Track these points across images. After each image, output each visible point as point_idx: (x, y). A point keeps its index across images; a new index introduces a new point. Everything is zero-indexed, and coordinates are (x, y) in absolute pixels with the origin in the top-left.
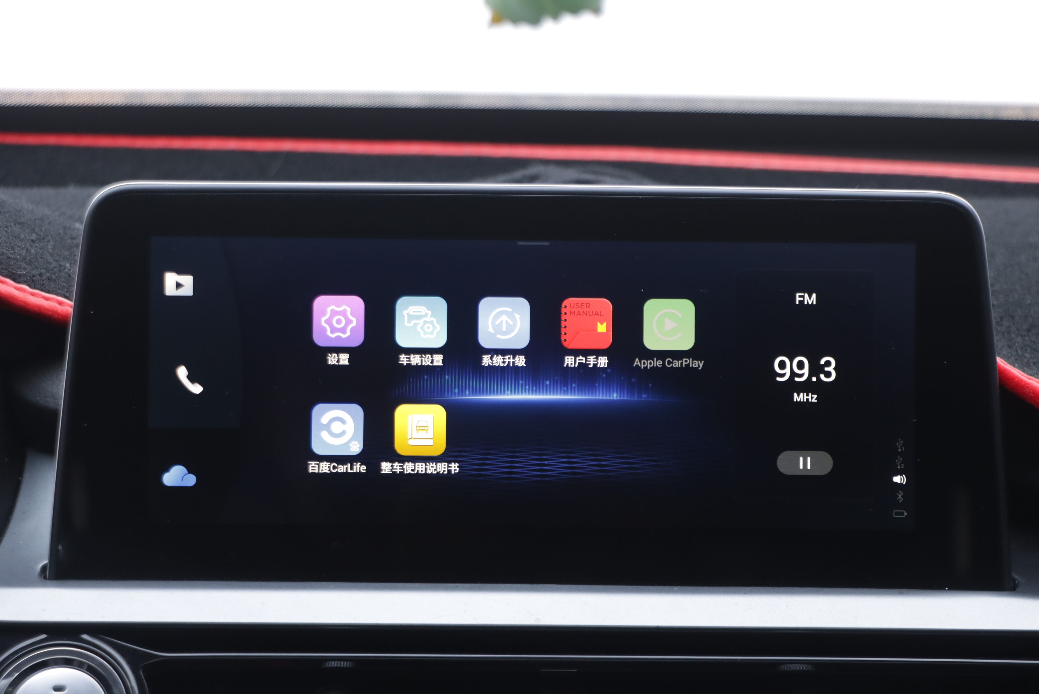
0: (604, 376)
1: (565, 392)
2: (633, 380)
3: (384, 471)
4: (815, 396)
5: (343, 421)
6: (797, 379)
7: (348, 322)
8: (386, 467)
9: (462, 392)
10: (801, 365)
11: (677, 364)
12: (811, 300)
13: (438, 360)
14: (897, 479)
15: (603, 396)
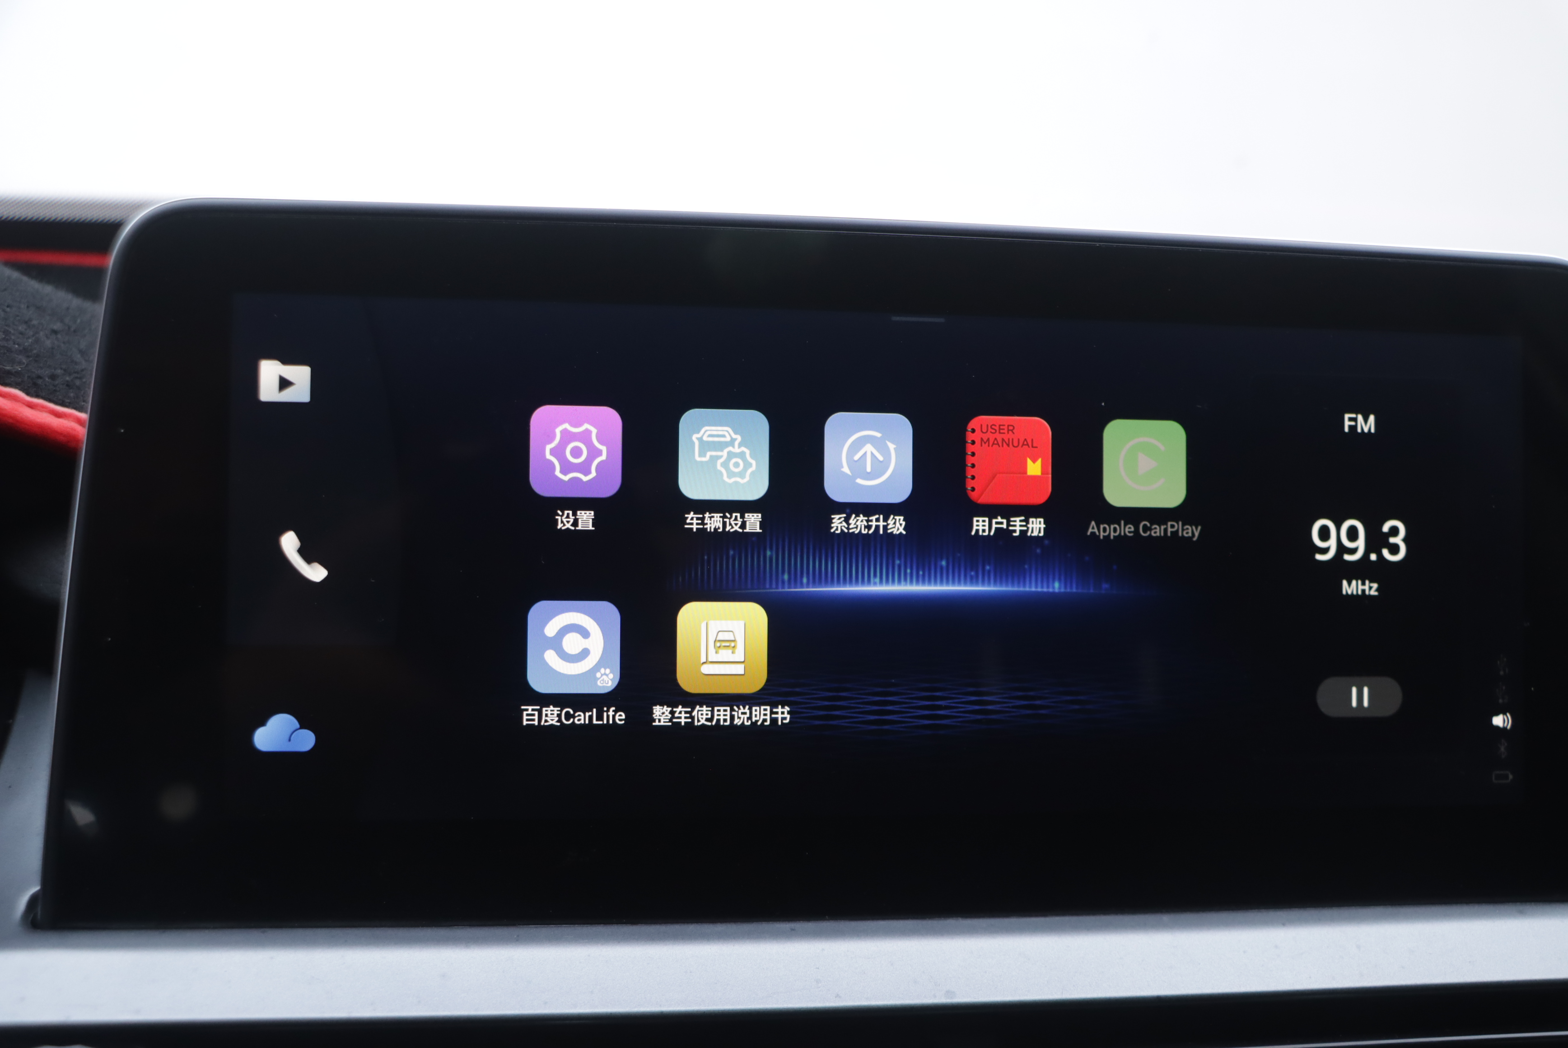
0: (1038, 551)
1: (974, 580)
2: (1087, 558)
3: (657, 721)
4: (1375, 586)
5: (585, 633)
6: (1347, 557)
7: (594, 453)
8: (661, 714)
9: (795, 580)
10: (1353, 534)
11: (1157, 531)
12: (1367, 425)
13: (754, 522)
14: (1498, 721)
15: (1036, 587)
